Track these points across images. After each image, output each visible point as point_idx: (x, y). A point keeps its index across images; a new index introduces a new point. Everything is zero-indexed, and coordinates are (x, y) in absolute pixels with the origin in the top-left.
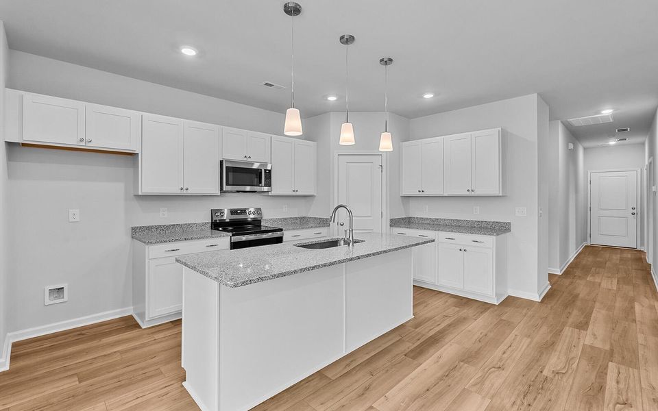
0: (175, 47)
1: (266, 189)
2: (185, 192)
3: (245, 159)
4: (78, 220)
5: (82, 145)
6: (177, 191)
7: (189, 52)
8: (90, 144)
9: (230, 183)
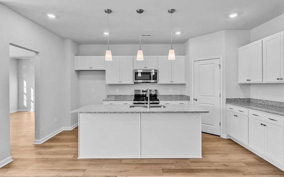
0: (102, 33)
1: (154, 81)
2: (120, 83)
3: (145, 68)
4: (93, 92)
5: (90, 69)
6: (117, 83)
7: (106, 34)
8: (92, 69)
9: (137, 79)
